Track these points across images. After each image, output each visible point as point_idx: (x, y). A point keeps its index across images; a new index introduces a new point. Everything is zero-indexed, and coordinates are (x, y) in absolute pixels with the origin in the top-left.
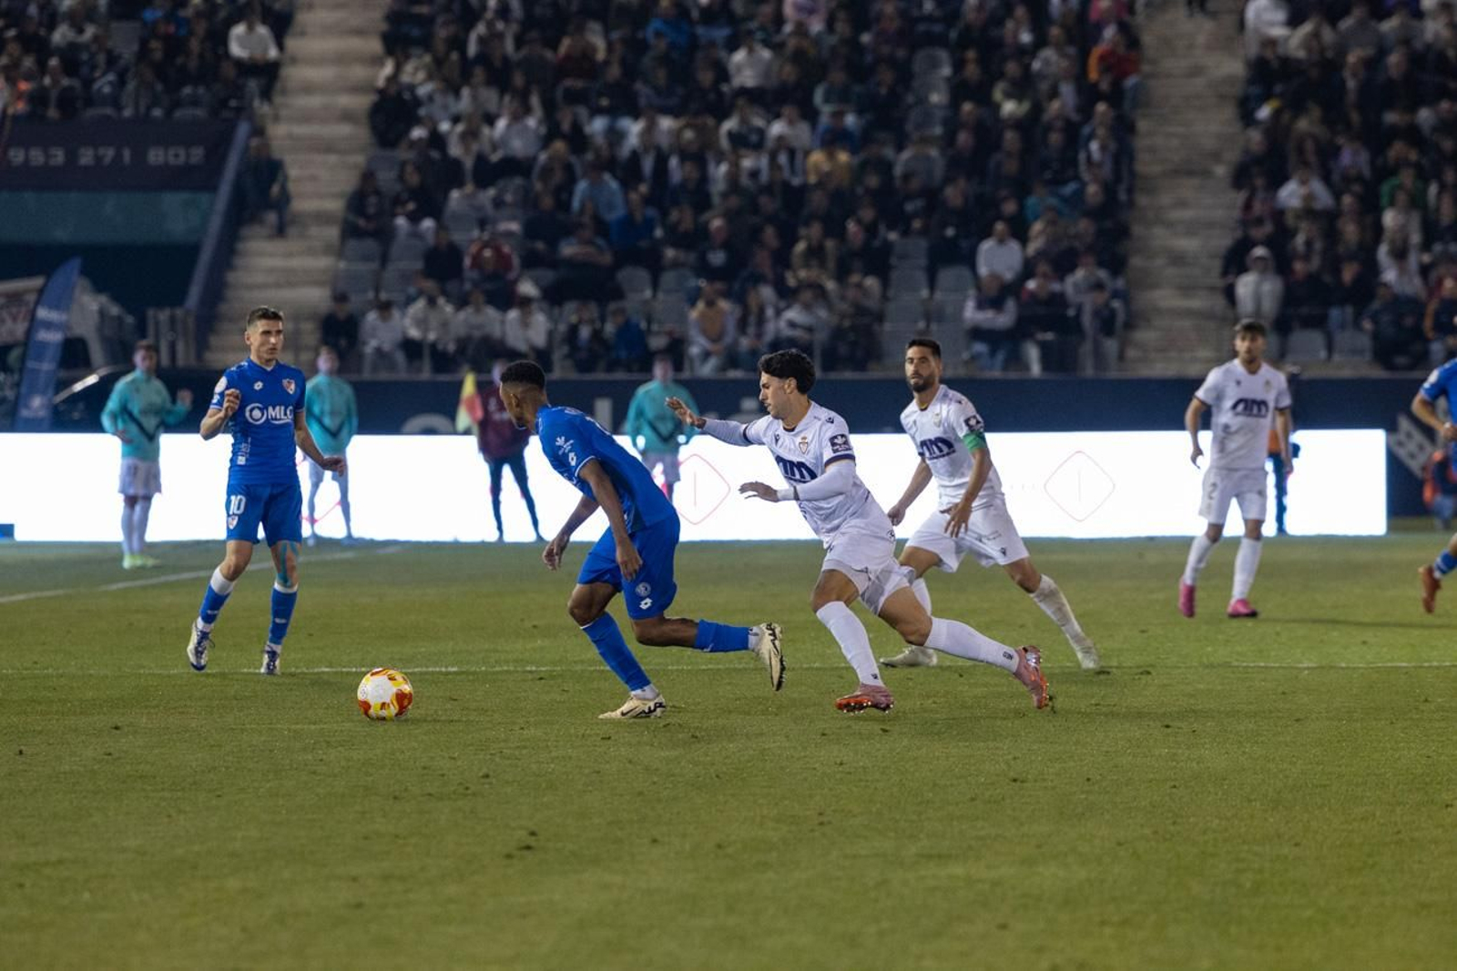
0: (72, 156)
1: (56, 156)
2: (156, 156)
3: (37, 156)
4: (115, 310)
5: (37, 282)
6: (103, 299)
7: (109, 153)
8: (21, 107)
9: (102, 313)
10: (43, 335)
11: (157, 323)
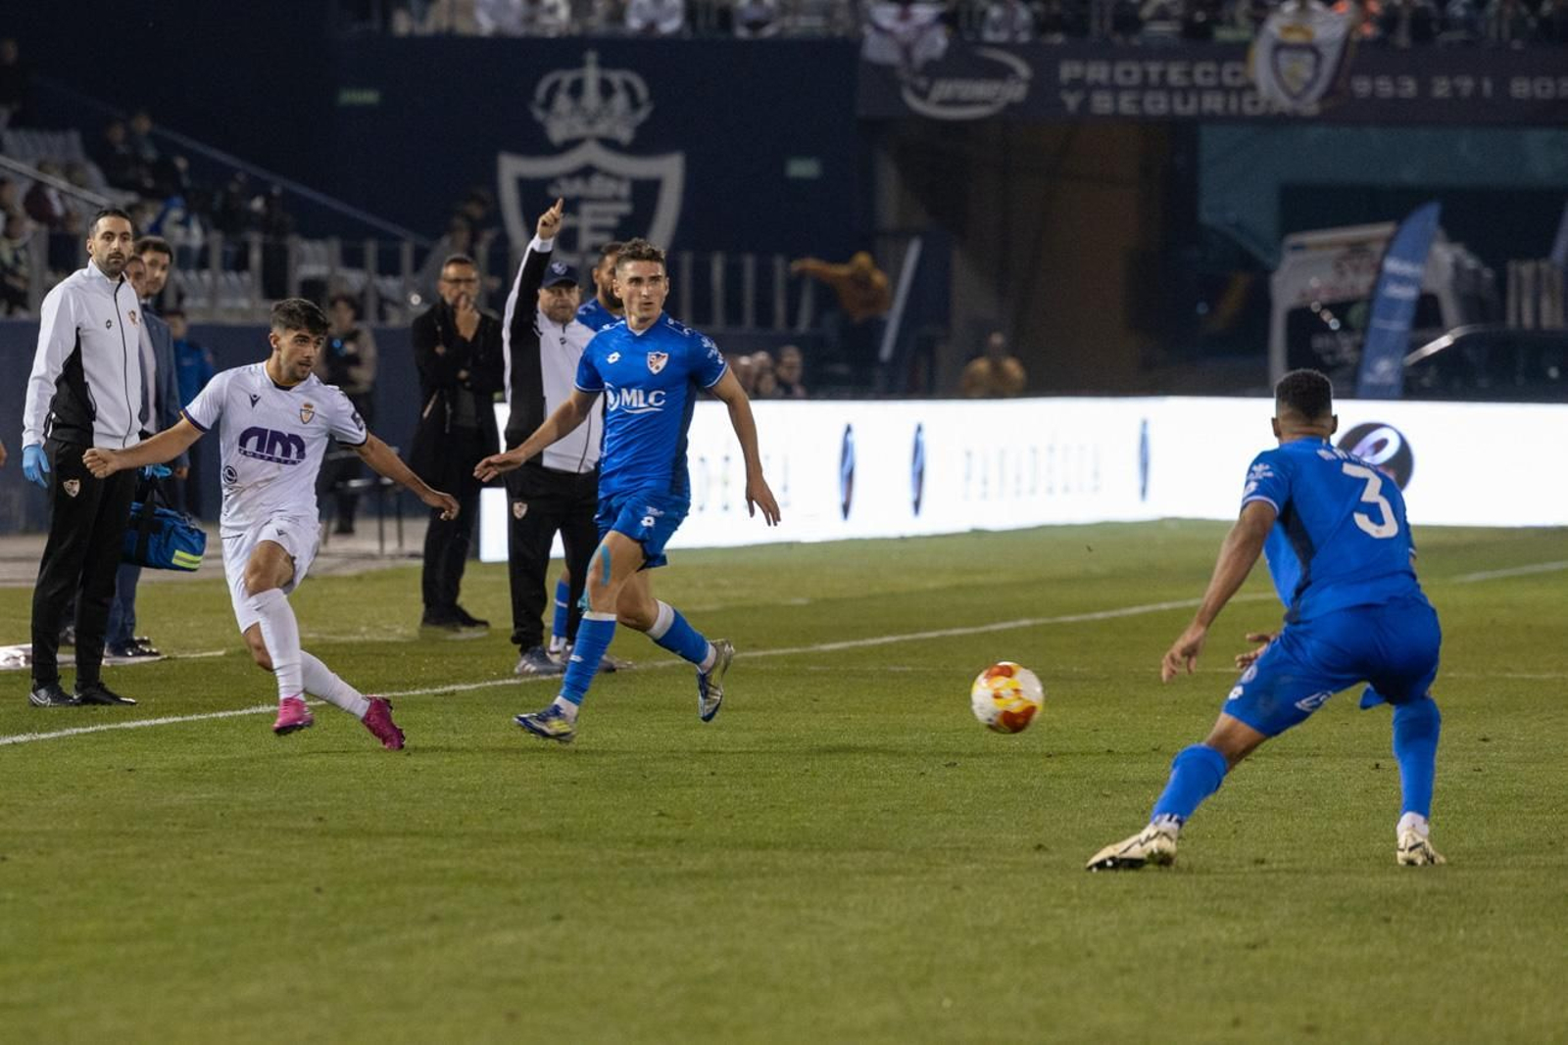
0: (1425, 87)
1: (1406, 87)
2: (1520, 88)
3: (1385, 87)
4: (1471, 263)
5: (1385, 229)
6: (1458, 250)
7: (1466, 84)
8: (1369, 30)
9: (1457, 267)
10: (1394, 291)
11: (1519, 278)
